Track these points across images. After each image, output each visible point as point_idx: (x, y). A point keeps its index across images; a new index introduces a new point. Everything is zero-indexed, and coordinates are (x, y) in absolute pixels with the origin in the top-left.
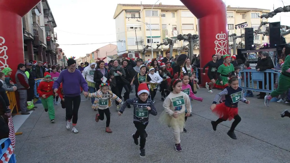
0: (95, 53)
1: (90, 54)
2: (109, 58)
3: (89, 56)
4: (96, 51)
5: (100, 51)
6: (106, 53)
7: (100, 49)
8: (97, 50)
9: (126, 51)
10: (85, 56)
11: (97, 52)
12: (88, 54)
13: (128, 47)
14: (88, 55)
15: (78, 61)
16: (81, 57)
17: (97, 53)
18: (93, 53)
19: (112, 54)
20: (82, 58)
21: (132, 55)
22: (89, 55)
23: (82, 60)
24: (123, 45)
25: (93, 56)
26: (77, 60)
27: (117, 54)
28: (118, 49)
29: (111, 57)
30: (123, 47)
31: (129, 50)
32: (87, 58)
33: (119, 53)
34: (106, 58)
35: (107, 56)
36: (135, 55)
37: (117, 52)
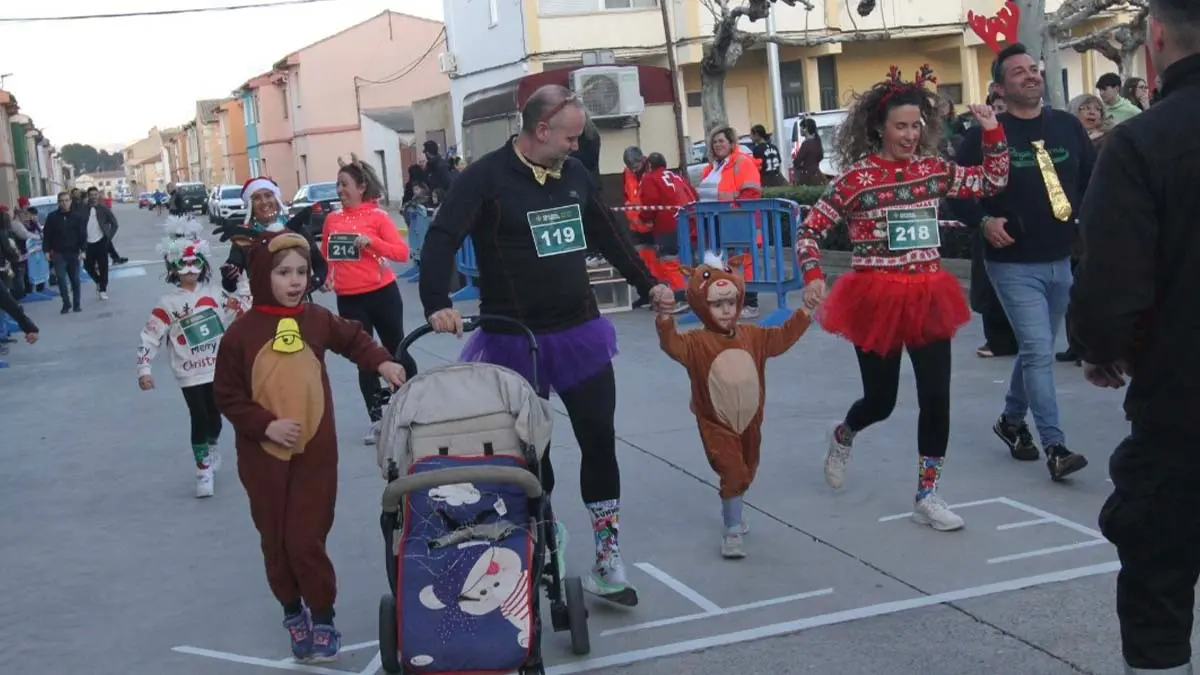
0: (267, 93)
1: (225, 101)
2: (379, 128)
3: (221, 118)
4: (269, 75)
5: (302, 70)
6: (357, 88)
7: (303, 60)
8: (283, 66)
9: (525, 66)
10: (186, 121)
11: (280, 83)
12: (213, 102)
13: (545, 25)
14: (212, 111)
15: (134, 162)
16: (162, 128)
17: (284, 91)
18: (248, 89)
19: (401, 99)
20: (170, 138)
21: (612, 88)
22: (219, 110)
23: (165, 153)
24: (495, 19)
25: (248, 118)
26: (130, 151)
27: (446, 96)
28: (451, 50)
29: (398, 122)
30: (495, 26)
31: (554, 53)
32: (206, 138)
33: (462, 80)
34: (358, 128)
35: (359, 109)
36: (642, 93)
37: (448, 73)
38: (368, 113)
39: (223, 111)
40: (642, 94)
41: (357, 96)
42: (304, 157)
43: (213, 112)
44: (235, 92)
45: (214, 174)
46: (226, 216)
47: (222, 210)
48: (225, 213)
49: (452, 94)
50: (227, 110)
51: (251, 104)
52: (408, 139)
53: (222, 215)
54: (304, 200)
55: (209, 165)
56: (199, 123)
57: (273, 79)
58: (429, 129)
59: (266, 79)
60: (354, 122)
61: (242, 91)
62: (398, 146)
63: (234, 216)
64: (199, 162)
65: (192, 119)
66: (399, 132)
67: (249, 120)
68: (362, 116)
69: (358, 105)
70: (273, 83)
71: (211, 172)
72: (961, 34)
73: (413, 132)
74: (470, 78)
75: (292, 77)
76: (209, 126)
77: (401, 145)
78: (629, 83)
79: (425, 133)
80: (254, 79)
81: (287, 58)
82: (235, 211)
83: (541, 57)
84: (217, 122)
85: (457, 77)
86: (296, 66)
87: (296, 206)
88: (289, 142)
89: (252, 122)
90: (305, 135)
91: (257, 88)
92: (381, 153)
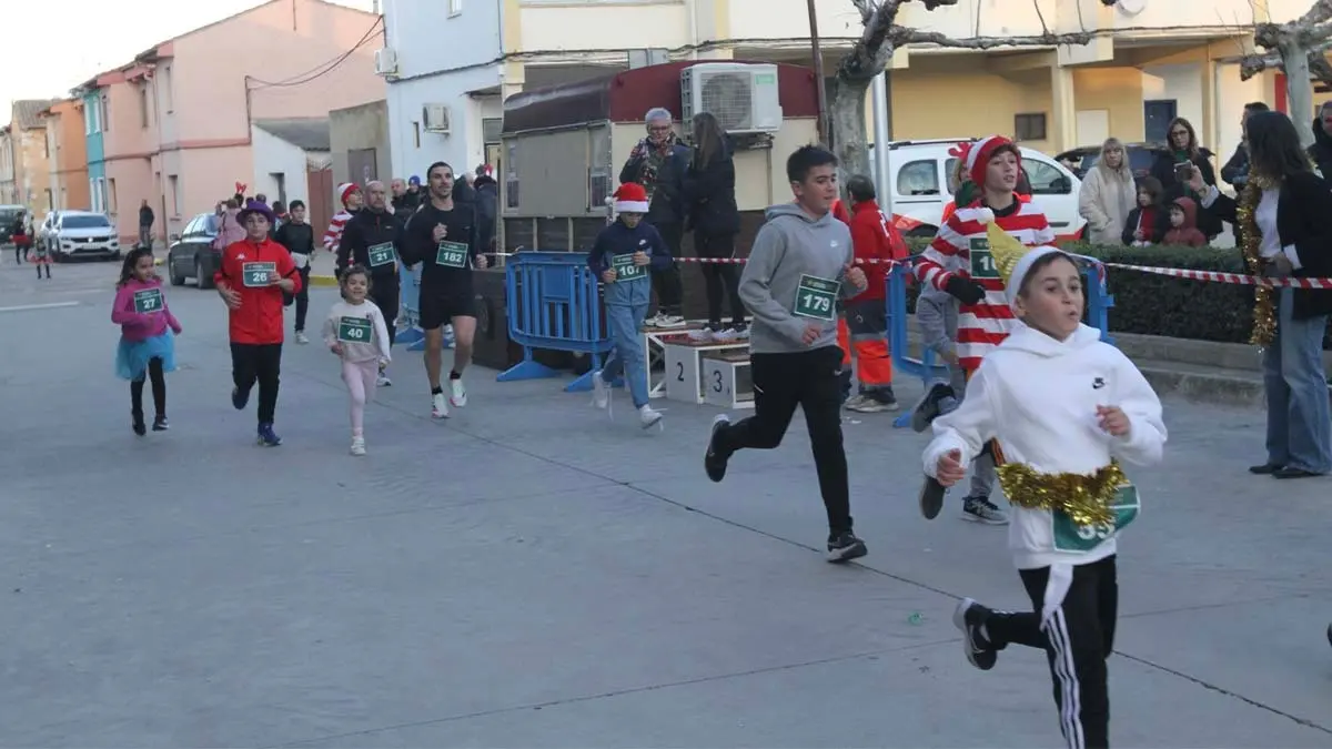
0: (120, 94)
1: (57, 102)
2: (279, 145)
3: (49, 124)
4: (124, 70)
5: (176, 65)
6: (248, 91)
7: (178, 50)
8: (151, 58)
9: (501, 69)
11: (140, 80)
12: (42, 103)
13: (529, 17)
14: (37, 115)
17: (144, 92)
18: (93, 87)
19: (311, 107)
21: (742, 93)
22: (48, 113)
24: (458, 7)
25: (90, 125)
27: (380, 105)
28: (389, 45)
29: (305, 136)
30: (458, 16)
31: (539, 53)
32: (26, 149)
33: (403, 86)
34: (248, 143)
35: (249, 119)
36: (782, 102)
37: (386, 75)
38: (262, 123)
39: (53, 115)
40: (780, 104)
41: (248, 102)
42: (174, 177)
43: (39, 115)
44: (75, 91)
45: (34, 196)
46: (68, 251)
47: (62, 243)
48: (67, 247)
49: (389, 103)
50: (59, 113)
51: (96, 105)
52: (320, 160)
53: (62, 250)
54: (202, 234)
55: (27, 183)
56: (16, 131)
57: (131, 74)
58: (352, 148)
59: (120, 74)
60: (243, 135)
61: (86, 91)
62: (305, 167)
63: (78, 250)
64: (14, 181)
65: (7, 124)
66: (308, 150)
67: (93, 126)
68: (254, 128)
69: (249, 112)
70: (130, 80)
71: (30, 192)
72: (1054, 50)
73: (328, 150)
74: (417, 84)
75: (161, 75)
76: (30, 134)
77: (308, 166)
78: (765, 86)
79: (346, 152)
80: (104, 74)
81: (157, 47)
82: (80, 245)
83: (522, 58)
84: (45, 128)
85: (397, 81)
86: (170, 58)
87: (187, 240)
88: (148, 158)
89: (98, 130)
90: (178, 149)
91: (109, 86)
92: (280, 177)
